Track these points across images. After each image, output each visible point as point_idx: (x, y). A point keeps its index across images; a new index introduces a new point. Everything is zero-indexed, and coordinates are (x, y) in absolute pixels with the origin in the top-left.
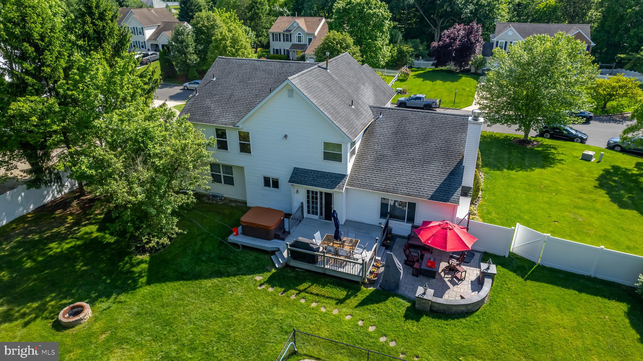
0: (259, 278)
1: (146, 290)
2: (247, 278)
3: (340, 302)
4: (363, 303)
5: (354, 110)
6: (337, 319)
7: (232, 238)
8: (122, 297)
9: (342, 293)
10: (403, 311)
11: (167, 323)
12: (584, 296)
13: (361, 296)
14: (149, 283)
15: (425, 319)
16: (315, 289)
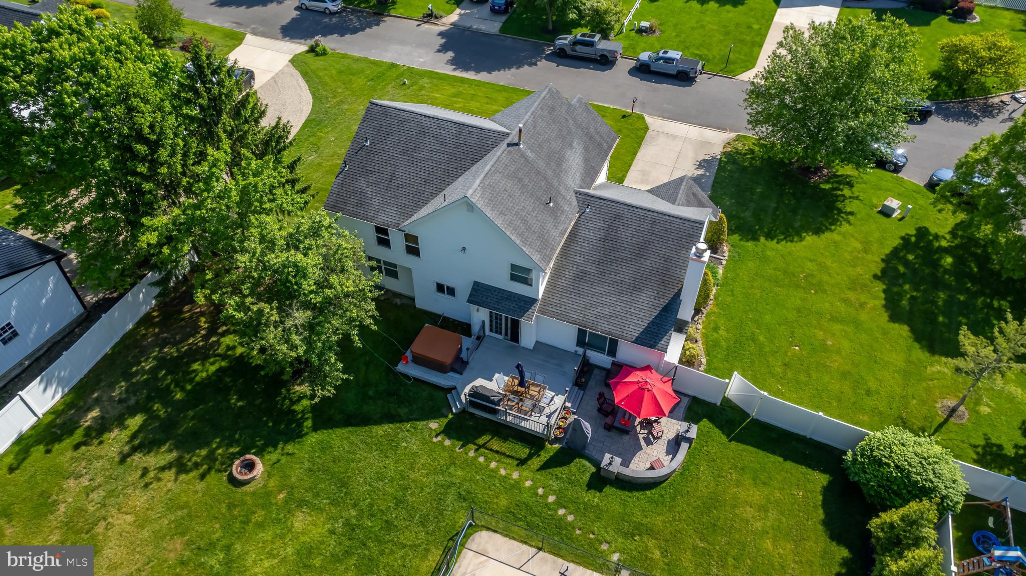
0: (434, 425)
1: (313, 438)
2: (421, 424)
3: (522, 462)
4: (545, 466)
5: (553, 208)
6: (517, 485)
7: (401, 367)
8: (290, 448)
9: (524, 452)
10: (586, 477)
11: (343, 484)
12: (789, 465)
13: (544, 456)
14: (315, 429)
15: (608, 490)
16: (496, 444)
